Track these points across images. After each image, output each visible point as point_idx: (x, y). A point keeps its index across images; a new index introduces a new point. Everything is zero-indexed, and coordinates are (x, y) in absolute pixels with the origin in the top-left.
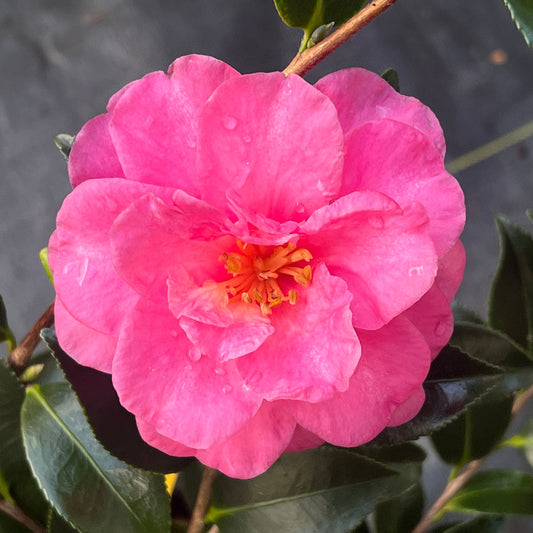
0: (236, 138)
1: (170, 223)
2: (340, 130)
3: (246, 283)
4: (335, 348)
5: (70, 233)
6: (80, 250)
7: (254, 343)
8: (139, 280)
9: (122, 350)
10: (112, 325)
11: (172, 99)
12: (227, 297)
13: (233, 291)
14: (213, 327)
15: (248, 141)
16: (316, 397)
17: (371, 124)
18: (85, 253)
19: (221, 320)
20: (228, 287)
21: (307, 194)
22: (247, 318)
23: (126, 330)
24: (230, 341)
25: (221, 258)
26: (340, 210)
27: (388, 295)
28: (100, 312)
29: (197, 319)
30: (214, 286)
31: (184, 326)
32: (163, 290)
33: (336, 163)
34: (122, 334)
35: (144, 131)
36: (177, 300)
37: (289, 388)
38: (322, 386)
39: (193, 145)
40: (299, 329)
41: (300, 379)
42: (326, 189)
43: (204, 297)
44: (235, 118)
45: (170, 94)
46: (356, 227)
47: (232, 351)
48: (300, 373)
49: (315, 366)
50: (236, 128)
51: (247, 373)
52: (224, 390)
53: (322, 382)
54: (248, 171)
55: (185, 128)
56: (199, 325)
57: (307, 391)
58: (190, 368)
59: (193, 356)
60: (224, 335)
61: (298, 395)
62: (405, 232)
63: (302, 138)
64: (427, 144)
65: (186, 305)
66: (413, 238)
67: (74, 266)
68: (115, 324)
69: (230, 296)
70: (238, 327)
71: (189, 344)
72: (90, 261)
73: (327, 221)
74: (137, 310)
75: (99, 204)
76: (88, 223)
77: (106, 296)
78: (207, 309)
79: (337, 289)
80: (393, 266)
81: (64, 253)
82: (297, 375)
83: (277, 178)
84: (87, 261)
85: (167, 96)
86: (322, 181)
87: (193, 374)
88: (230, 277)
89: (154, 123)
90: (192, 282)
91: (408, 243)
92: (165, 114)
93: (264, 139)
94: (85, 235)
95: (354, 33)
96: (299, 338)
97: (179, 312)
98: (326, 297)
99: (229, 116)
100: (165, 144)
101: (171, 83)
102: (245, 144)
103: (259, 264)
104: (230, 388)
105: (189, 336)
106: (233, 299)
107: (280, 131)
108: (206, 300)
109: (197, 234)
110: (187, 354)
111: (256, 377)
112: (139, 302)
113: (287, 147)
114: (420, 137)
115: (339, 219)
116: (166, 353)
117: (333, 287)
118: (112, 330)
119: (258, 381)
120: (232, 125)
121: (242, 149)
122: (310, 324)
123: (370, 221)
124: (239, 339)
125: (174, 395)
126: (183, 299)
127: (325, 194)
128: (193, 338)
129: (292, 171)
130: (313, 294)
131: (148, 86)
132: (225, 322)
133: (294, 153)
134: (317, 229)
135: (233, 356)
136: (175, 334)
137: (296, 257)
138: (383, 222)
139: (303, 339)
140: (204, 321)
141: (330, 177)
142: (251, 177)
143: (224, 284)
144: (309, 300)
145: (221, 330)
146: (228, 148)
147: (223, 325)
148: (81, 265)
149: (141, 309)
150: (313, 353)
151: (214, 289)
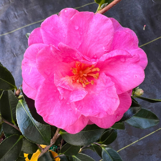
0: (78, 33)
1: (56, 55)
2: (113, 29)
3: (77, 77)
4: (108, 100)
5: (27, 60)
6: (30, 65)
7: (82, 97)
8: (45, 73)
9: (38, 96)
10: (37, 87)
11: (59, 22)
12: (72, 81)
13: (74, 79)
14: (68, 90)
15: (82, 34)
16: (102, 116)
17: (118, 32)
18: (31, 66)
19: (71, 88)
20: (72, 78)
21: (98, 51)
22: (78, 88)
23: (40, 89)
24: (74, 95)
25: (71, 69)
26: (112, 54)
27: (126, 84)
28: (34, 83)
29: (64, 87)
30: (68, 77)
31: (59, 89)
32: (53, 77)
33: (111, 40)
34: (39, 90)
35: (50, 31)
36: (57, 80)
37: (93, 113)
38: (103, 113)
39: (64, 36)
40: (94, 92)
41: (96, 109)
42: (105, 49)
43: (65, 80)
44: (78, 26)
45: (59, 21)
46: (115, 61)
47: (74, 99)
48: (96, 107)
49: (100, 105)
50: (78, 29)
51: (77, 106)
52: (69, 110)
53: (103, 111)
54: (80, 44)
55: (62, 31)
56: (64, 89)
57: (99, 114)
58: (60, 102)
59: (60, 98)
60: (71, 93)
61: (96, 116)
62: (132, 63)
63: (99, 33)
64: (134, 40)
65: (60, 82)
66: (135, 66)
67: (28, 69)
68: (38, 87)
69: (73, 80)
70: (76, 90)
71: (60, 94)
72: (32, 68)
73: (107, 58)
74: (44, 83)
75: (36, 51)
76: (32, 57)
77: (36, 78)
78: (66, 84)
79: (108, 81)
80: (127, 74)
81: (26, 66)
82: (94, 108)
83: (89, 46)
84: (31, 68)
85: (58, 22)
86: (104, 46)
87: (60, 104)
88: (73, 75)
89: (53, 29)
90: (62, 76)
91: (133, 67)
92: (57, 27)
93: (87, 34)
94: (31, 60)
95: (114, 5)
96: (94, 95)
97: (57, 85)
98: (104, 83)
99: (77, 25)
100: (56, 35)
101: (59, 18)
102: (80, 35)
103: (81, 72)
104: (71, 109)
105: (60, 93)
106: (74, 82)
107: (92, 31)
108: (66, 81)
109: (65, 60)
110: (59, 98)
111: (81, 107)
112: (45, 81)
113: (93, 36)
114: (132, 37)
115: (112, 58)
116: (52, 97)
117: (107, 80)
118: (37, 88)
119: (81, 109)
120: (77, 28)
121: (79, 37)
122: (98, 91)
123: (121, 59)
124: (76, 95)
125: (54, 110)
126: (59, 80)
127: (105, 51)
128: (62, 93)
129: (94, 44)
130: (99, 82)
131: (52, 18)
132: (72, 89)
133: (96, 38)
134: (104, 60)
135: (75, 100)
136: (55, 91)
137: (94, 70)
138: (125, 59)
139: (95, 96)
140: (66, 88)
141: (108, 45)
142: (81, 46)
143: (71, 77)
144: (97, 84)
145: (70, 91)
146: (75, 36)
147: (72, 90)
148: (30, 69)
149: (45, 83)
150: (100, 101)
151: (68, 78)
